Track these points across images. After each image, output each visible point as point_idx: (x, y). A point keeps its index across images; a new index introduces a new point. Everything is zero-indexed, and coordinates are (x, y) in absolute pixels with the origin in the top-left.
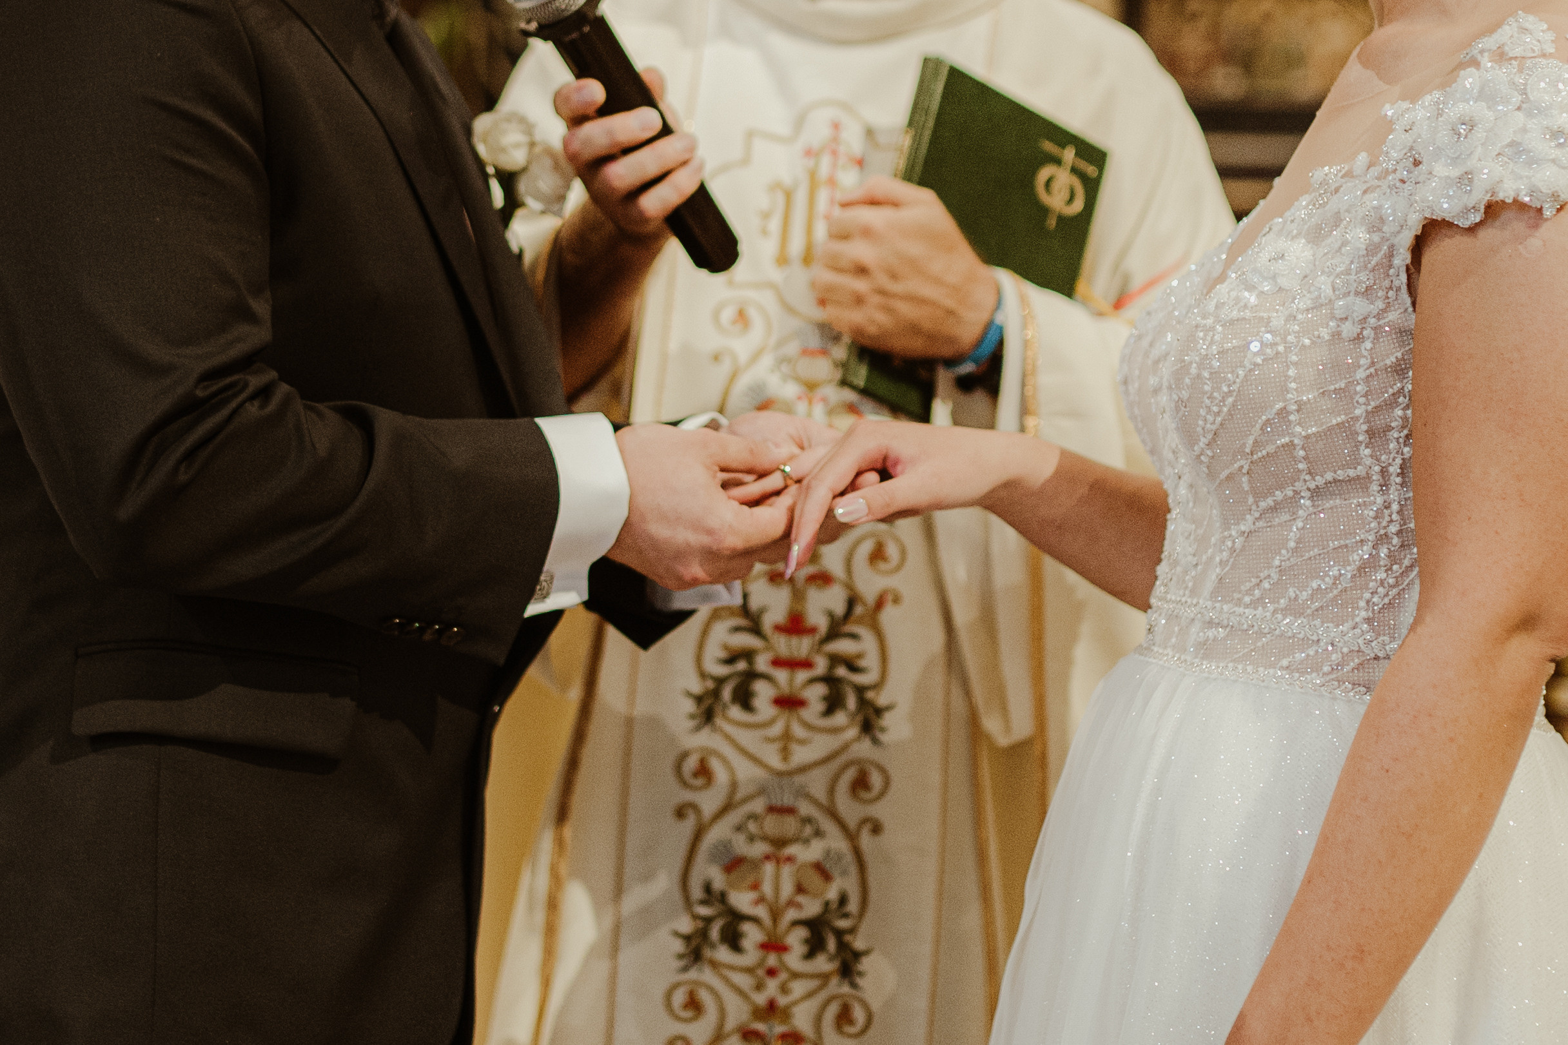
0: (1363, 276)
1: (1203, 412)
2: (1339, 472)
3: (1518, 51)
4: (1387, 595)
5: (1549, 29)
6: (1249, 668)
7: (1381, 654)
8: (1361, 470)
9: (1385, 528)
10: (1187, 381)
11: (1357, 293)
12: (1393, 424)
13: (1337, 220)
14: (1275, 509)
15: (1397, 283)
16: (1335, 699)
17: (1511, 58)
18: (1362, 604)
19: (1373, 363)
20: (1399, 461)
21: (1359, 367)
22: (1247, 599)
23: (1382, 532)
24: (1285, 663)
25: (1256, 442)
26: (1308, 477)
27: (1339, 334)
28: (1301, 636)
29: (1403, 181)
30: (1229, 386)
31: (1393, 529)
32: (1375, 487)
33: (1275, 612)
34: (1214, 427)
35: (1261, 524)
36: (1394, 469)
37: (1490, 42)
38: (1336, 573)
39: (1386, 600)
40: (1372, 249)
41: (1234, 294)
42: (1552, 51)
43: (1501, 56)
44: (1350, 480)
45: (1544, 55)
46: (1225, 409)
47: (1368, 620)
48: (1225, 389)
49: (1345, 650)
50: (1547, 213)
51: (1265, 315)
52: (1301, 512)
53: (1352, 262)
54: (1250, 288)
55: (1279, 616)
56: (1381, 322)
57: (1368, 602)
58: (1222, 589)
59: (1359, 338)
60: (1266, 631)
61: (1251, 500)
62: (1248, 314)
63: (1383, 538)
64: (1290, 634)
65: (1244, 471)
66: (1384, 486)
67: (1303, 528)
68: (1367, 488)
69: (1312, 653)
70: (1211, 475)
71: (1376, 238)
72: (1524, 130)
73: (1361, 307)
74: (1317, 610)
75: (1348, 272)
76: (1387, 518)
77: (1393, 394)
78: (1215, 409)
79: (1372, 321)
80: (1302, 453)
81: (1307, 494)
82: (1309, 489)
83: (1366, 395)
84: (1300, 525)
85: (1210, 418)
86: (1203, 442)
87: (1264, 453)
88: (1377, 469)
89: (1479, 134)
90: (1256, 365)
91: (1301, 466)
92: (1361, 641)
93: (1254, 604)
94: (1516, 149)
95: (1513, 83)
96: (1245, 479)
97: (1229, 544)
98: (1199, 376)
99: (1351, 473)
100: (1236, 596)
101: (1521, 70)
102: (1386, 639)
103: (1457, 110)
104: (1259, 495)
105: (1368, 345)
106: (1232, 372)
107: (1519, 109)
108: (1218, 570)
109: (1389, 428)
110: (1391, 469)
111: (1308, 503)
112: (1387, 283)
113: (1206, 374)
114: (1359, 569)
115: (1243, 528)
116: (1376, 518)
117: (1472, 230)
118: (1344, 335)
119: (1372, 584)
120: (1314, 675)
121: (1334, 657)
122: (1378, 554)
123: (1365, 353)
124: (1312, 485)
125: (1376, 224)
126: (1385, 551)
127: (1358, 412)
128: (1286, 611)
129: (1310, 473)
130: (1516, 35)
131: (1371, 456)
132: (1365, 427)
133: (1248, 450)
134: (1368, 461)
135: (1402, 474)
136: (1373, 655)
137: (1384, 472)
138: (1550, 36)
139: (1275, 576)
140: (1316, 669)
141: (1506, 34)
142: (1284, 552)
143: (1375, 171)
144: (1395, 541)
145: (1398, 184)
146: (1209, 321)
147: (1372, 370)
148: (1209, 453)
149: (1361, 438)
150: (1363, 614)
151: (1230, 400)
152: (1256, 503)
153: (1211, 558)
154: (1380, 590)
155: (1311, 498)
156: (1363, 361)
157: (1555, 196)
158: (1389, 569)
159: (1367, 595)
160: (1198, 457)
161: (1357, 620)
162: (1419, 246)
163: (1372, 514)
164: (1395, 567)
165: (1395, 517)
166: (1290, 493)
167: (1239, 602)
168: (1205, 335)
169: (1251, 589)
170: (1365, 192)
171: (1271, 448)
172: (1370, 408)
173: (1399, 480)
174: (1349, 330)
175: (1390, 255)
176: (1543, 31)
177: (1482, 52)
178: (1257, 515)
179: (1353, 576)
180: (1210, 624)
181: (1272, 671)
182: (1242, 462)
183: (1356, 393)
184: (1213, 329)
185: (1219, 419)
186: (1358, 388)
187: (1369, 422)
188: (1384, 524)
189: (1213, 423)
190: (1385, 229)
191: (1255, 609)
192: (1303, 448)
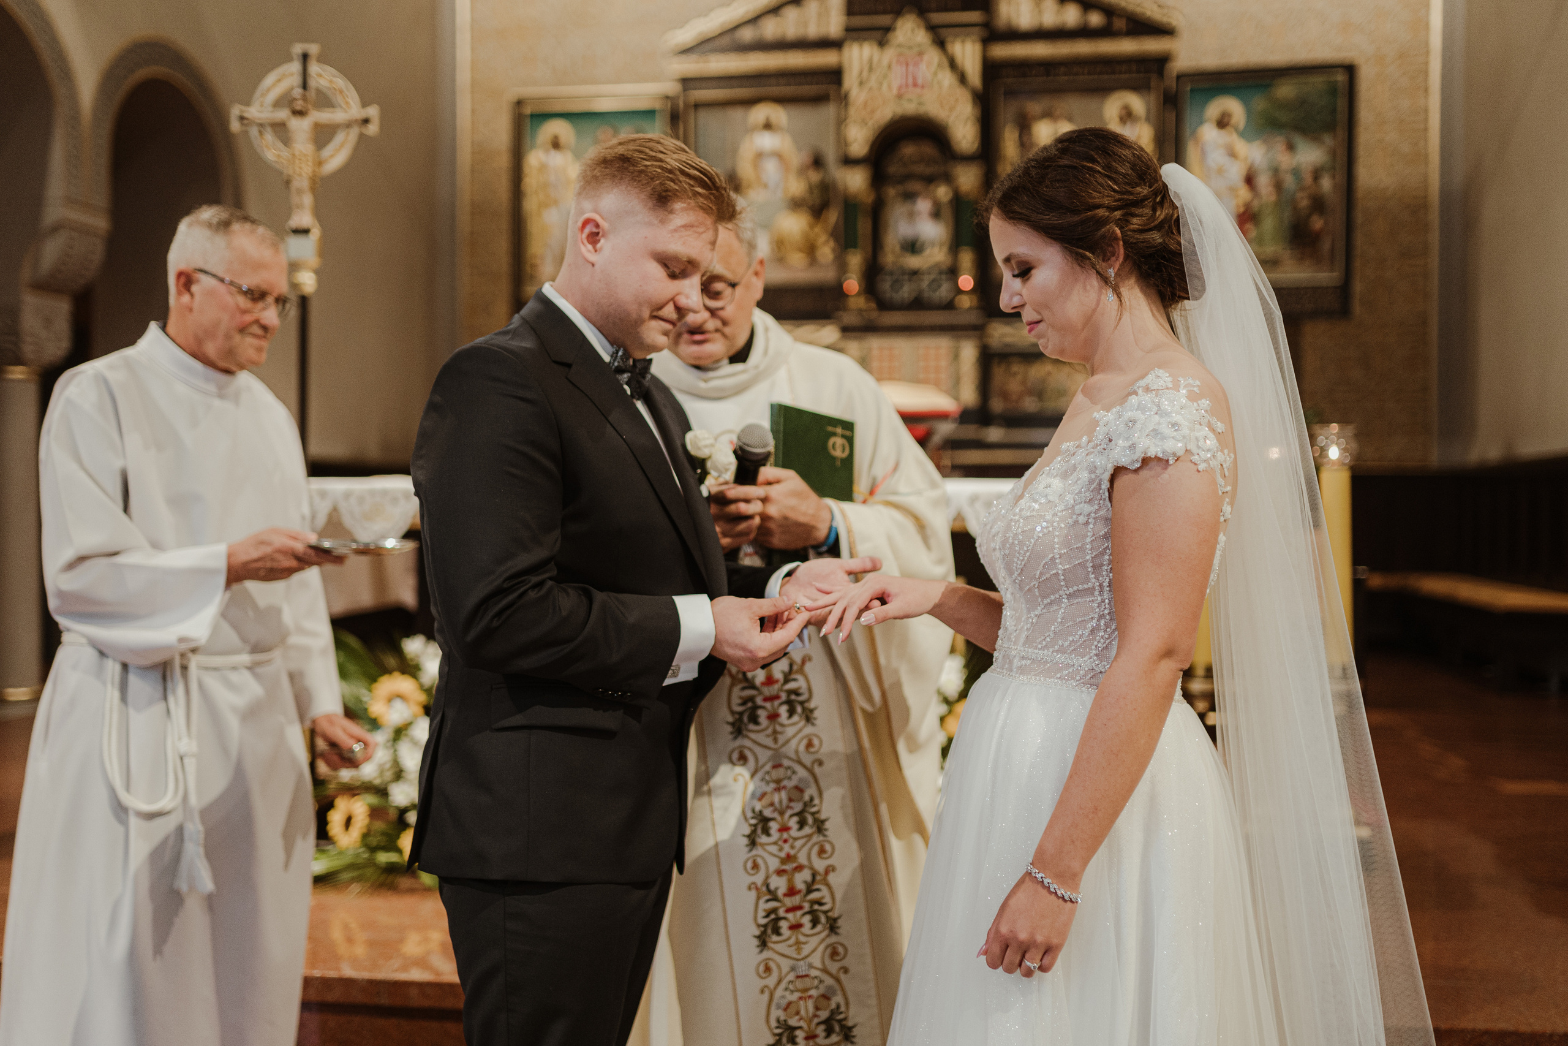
0: (1088, 494)
1: (1016, 560)
2: (1080, 586)
3: (1155, 387)
4: (1105, 643)
5: (1170, 376)
6: (1042, 678)
7: (1103, 670)
8: (1090, 585)
9: (1103, 611)
10: (1008, 545)
11: (1085, 502)
12: (1104, 563)
13: (1074, 468)
14: (1051, 604)
15: (1104, 497)
16: (1082, 692)
17: (1152, 390)
18: (1093, 647)
19: (1094, 535)
20: (1108, 580)
21: (1088, 536)
22: (1040, 646)
23: (1101, 613)
24: (1058, 676)
25: (1041, 573)
26: (1065, 589)
27: (1078, 521)
28: (1066, 663)
29: (1105, 449)
30: (1027, 547)
31: (1106, 612)
32: (1097, 593)
33: (1053, 652)
34: (1021, 567)
35: (1044, 611)
36: (1106, 584)
37: (1142, 383)
38: (1081, 633)
39: (1105, 645)
40: (1091, 482)
41: (1028, 504)
42: (1172, 386)
43: (1147, 389)
44: (1085, 589)
45: (1167, 388)
46: (1026, 558)
47: (1096, 655)
48: (1025, 549)
49: (1086, 669)
50: (1171, 462)
51: (1043, 514)
52: (1063, 605)
53: (1082, 488)
54: (1035, 501)
55: (1055, 654)
56: (1097, 515)
57: (1096, 646)
58: (1028, 641)
59: (1087, 523)
60: (1049, 661)
61: (1040, 600)
62: (1035, 513)
63: (1102, 616)
64: (1060, 662)
65: (1036, 586)
66: (1101, 591)
67: (1064, 612)
68: (1093, 593)
69: (1071, 671)
70: (1021, 589)
71: (1093, 476)
72: (1159, 424)
73: (1088, 509)
74: (1072, 651)
75: (1080, 492)
76: (1103, 607)
77: (1104, 549)
78: (1021, 558)
79: (1093, 515)
80: (1062, 577)
81: (1065, 597)
82: (1066, 594)
83: (1091, 550)
84: (1063, 611)
85: (1019, 562)
86: (1016, 573)
87: (1045, 578)
88: (1098, 584)
89: (1138, 426)
90: (1039, 537)
91: (1062, 583)
92: (1093, 665)
93: (1043, 648)
94: (1155, 432)
95: (1153, 402)
96: (1036, 590)
97: (1031, 620)
98: (1013, 543)
99: (1086, 586)
100: (1034, 644)
101: (1157, 396)
102: (1105, 663)
103: (1130, 414)
104: (1044, 597)
105: (1091, 526)
106: (1028, 541)
107: (1156, 414)
108: (1026, 633)
109: (1103, 565)
110: (1104, 584)
111: (1066, 601)
112: (1099, 497)
113: (1016, 542)
114: (1092, 631)
115: (1036, 613)
116: (1098, 607)
117: (1136, 471)
118: (1080, 522)
119: (1097, 638)
120: (1072, 681)
121: (1081, 672)
122: (1100, 623)
123: (1090, 530)
124: (1068, 592)
125: (1093, 469)
126: (1103, 622)
127: (1088, 558)
128: (1058, 652)
129: (1066, 587)
130: (1154, 379)
131: (1095, 578)
132: (1091, 564)
133: (1037, 577)
134: (1094, 580)
135: (1109, 586)
136: (1099, 671)
137: (1101, 585)
138: (1170, 379)
139: (1052, 635)
140: (1073, 679)
141: (1150, 378)
142: (1056, 624)
143: (1091, 445)
144: (1108, 617)
145: (1103, 451)
146: (1017, 518)
147: (1094, 538)
148: (1019, 579)
149: (1089, 570)
150: (1094, 652)
151: (1028, 554)
152: (1042, 601)
153: (1022, 627)
154: (1102, 640)
155: (1067, 598)
156: (1089, 534)
157: (1174, 454)
158: (1105, 631)
159: (1096, 643)
160: (1015, 580)
161: (1091, 655)
162: (1112, 479)
163: (1096, 605)
164: (1108, 630)
165: (1107, 606)
166: (1058, 596)
167: (1036, 648)
168: (1015, 524)
169: (1041, 641)
170: (1087, 454)
171: (1048, 576)
172: (1093, 556)
173: (1108, 589)
174: (1082, 519)
175: (1100, 484)
176: (1167, 377)
177: (1138, 387)
178: (1043, 607)
179: (1089, 634)
180: (1023, 658)
181: (1052, 680)
182: (1035, 582)
183: (1086, 549)
184: (1019, 521)
185: (1023, 563)
186: (1088, 546)
187: (1093, 562)
188: (1102, 609)
189: (1021, 565)
190: (1097, 472)
191: (1044, 650)
192: (1063, 575)
